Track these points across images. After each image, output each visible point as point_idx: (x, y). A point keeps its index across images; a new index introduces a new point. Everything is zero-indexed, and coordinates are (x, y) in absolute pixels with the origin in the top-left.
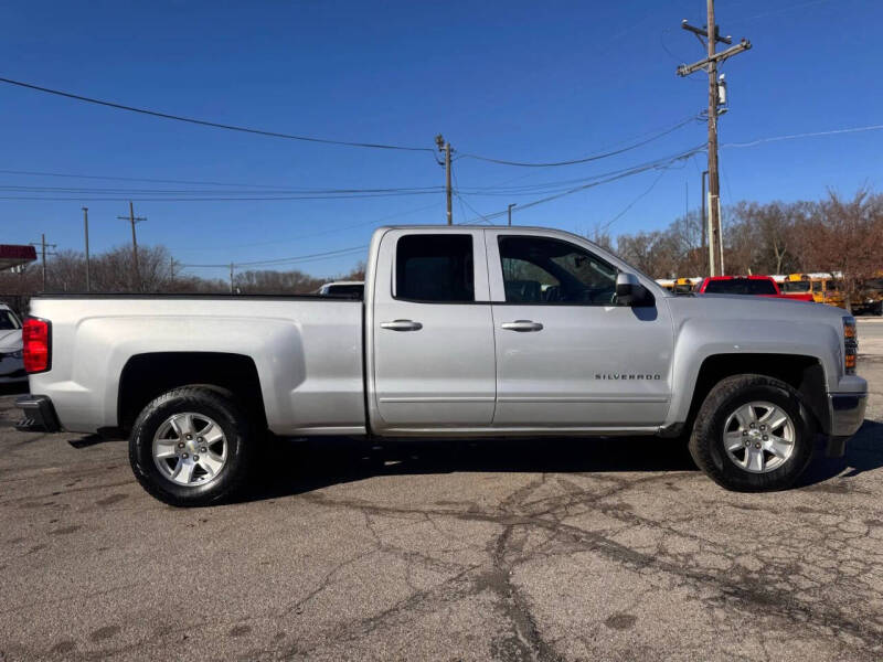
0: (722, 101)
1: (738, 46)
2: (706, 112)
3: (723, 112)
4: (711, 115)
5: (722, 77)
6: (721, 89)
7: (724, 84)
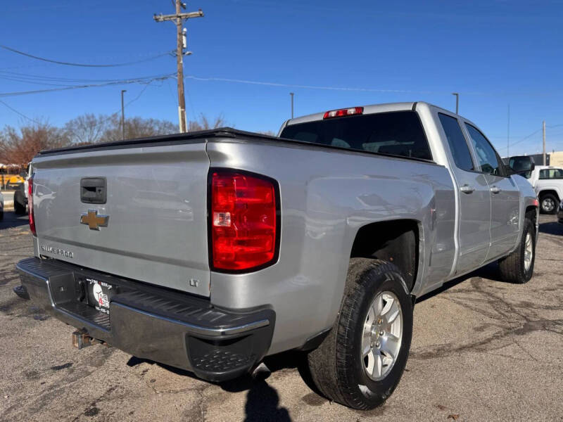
0: (185, 46)
1: (198, 13)
2: (176, 51)
3: (189, 54)
4: (179, 54)
5: (185, 30)
6: (184, 38)
7: (185, 35)
